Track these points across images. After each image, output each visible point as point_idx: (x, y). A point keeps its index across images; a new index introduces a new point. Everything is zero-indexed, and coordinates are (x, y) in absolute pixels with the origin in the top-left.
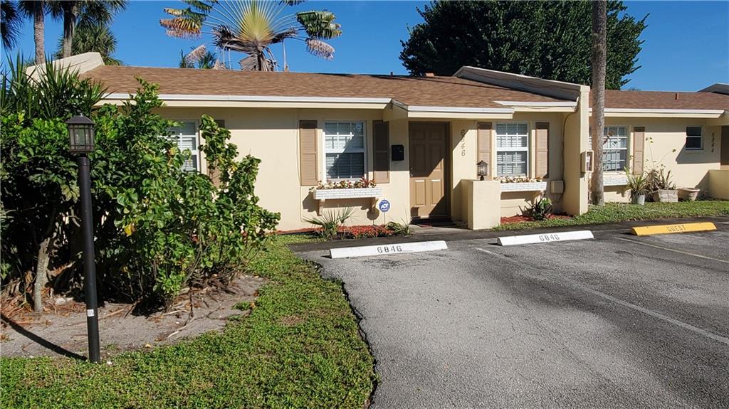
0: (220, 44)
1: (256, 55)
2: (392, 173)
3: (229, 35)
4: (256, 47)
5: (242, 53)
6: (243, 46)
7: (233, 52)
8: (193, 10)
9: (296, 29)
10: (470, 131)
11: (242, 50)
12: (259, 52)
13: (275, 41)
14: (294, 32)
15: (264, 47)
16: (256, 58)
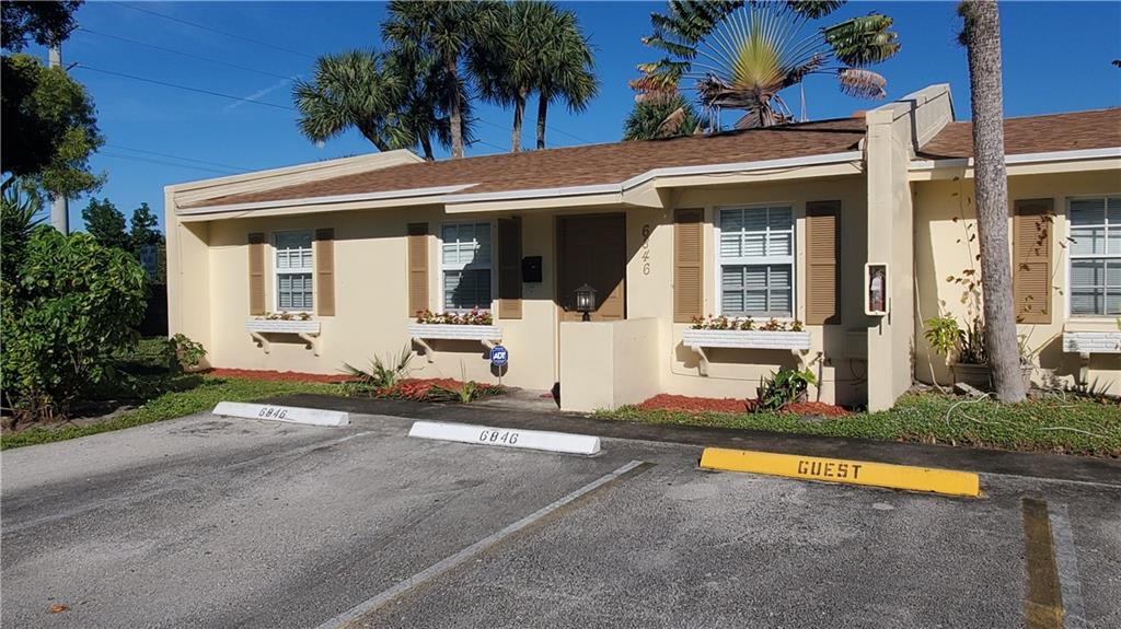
0: (706, 101)
1: (758, 110)
2: (526, 304)
3: (716, 86)
4: (757, 97)
5: (738, 110)
6: (739, 99)
7: (725, 111)
8: (674, 59)
9: (822, 57)
10: (659, 227)
11: (737, 106)
12: (761, 104)
13: (788, 82)
14: (817, 62)
15: (770, 96)
16: (757, 115)
